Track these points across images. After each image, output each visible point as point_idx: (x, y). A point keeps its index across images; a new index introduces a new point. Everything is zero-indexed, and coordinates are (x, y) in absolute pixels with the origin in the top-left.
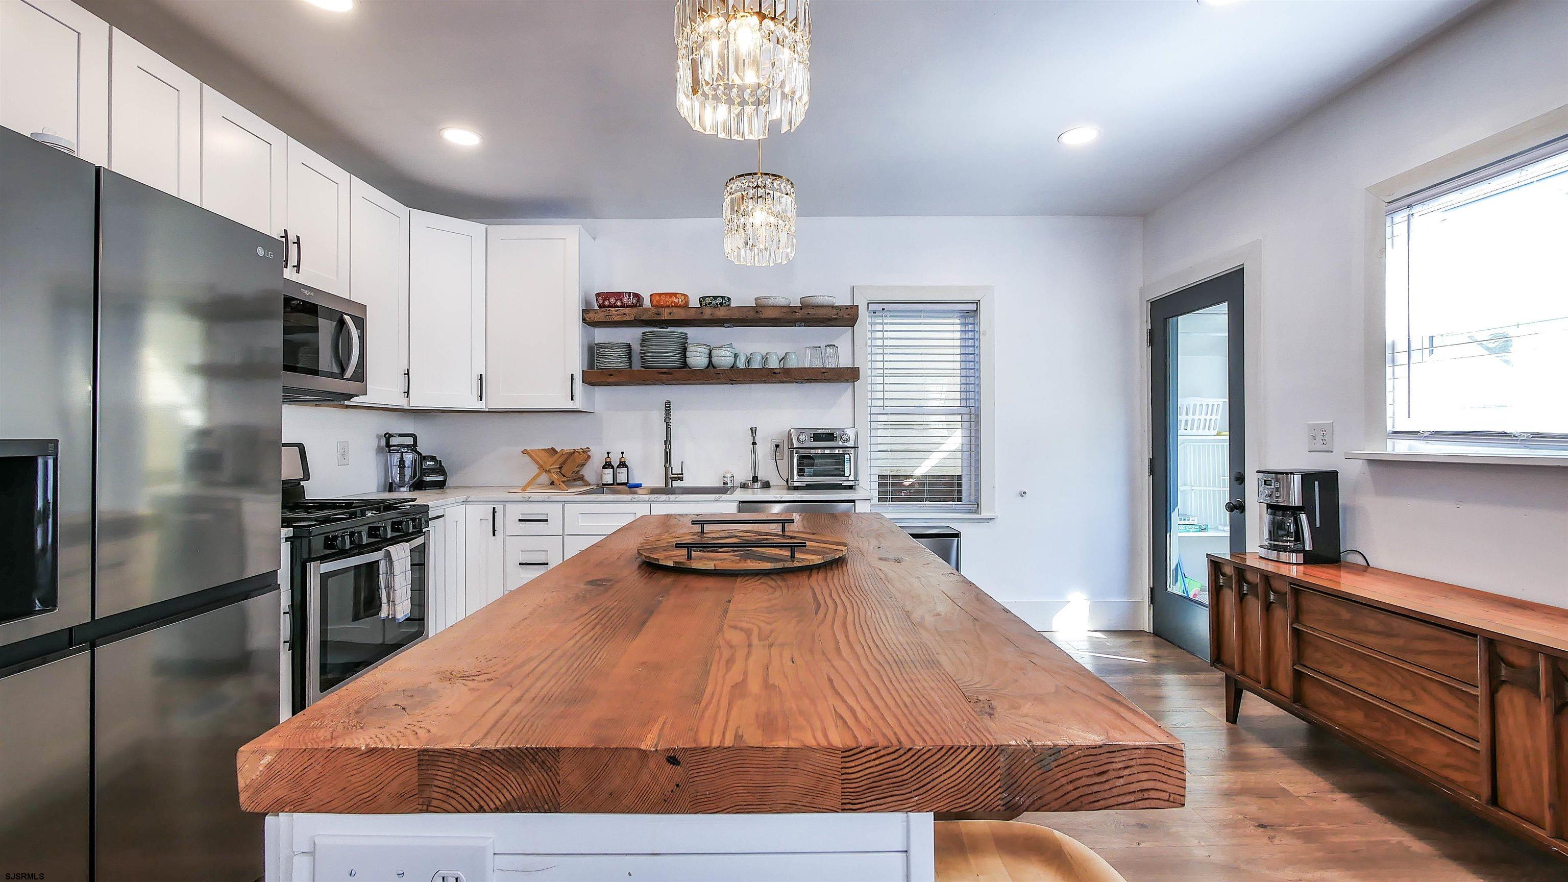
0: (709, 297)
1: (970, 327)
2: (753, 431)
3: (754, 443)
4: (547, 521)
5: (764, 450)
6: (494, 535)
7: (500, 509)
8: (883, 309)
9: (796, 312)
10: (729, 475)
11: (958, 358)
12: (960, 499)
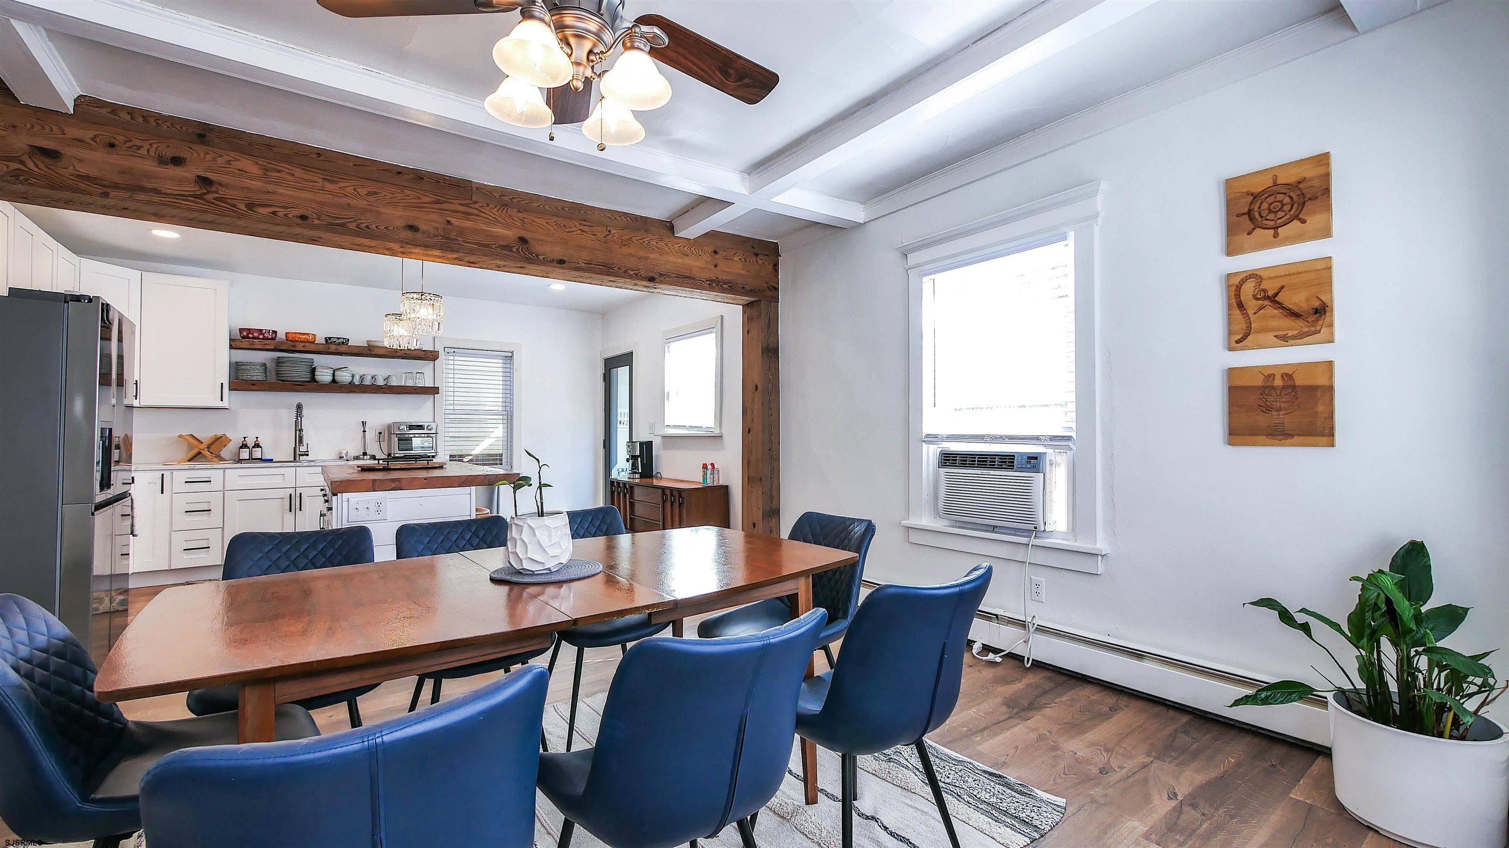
0: (334, 338)
1: (508, 366)
2: (364, 423)
3: (364, 431)
4: (210, 481)
5: (371, 435)
6: (162, 493)
7: (167, 475)
8: (454, 352)
9: (397, 352)
10: (345, 452)
11: (501, 378)
12: (501, 464)
